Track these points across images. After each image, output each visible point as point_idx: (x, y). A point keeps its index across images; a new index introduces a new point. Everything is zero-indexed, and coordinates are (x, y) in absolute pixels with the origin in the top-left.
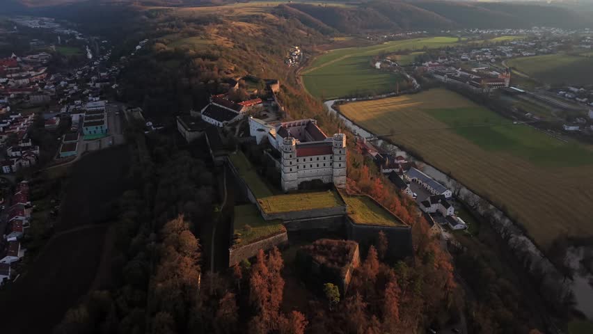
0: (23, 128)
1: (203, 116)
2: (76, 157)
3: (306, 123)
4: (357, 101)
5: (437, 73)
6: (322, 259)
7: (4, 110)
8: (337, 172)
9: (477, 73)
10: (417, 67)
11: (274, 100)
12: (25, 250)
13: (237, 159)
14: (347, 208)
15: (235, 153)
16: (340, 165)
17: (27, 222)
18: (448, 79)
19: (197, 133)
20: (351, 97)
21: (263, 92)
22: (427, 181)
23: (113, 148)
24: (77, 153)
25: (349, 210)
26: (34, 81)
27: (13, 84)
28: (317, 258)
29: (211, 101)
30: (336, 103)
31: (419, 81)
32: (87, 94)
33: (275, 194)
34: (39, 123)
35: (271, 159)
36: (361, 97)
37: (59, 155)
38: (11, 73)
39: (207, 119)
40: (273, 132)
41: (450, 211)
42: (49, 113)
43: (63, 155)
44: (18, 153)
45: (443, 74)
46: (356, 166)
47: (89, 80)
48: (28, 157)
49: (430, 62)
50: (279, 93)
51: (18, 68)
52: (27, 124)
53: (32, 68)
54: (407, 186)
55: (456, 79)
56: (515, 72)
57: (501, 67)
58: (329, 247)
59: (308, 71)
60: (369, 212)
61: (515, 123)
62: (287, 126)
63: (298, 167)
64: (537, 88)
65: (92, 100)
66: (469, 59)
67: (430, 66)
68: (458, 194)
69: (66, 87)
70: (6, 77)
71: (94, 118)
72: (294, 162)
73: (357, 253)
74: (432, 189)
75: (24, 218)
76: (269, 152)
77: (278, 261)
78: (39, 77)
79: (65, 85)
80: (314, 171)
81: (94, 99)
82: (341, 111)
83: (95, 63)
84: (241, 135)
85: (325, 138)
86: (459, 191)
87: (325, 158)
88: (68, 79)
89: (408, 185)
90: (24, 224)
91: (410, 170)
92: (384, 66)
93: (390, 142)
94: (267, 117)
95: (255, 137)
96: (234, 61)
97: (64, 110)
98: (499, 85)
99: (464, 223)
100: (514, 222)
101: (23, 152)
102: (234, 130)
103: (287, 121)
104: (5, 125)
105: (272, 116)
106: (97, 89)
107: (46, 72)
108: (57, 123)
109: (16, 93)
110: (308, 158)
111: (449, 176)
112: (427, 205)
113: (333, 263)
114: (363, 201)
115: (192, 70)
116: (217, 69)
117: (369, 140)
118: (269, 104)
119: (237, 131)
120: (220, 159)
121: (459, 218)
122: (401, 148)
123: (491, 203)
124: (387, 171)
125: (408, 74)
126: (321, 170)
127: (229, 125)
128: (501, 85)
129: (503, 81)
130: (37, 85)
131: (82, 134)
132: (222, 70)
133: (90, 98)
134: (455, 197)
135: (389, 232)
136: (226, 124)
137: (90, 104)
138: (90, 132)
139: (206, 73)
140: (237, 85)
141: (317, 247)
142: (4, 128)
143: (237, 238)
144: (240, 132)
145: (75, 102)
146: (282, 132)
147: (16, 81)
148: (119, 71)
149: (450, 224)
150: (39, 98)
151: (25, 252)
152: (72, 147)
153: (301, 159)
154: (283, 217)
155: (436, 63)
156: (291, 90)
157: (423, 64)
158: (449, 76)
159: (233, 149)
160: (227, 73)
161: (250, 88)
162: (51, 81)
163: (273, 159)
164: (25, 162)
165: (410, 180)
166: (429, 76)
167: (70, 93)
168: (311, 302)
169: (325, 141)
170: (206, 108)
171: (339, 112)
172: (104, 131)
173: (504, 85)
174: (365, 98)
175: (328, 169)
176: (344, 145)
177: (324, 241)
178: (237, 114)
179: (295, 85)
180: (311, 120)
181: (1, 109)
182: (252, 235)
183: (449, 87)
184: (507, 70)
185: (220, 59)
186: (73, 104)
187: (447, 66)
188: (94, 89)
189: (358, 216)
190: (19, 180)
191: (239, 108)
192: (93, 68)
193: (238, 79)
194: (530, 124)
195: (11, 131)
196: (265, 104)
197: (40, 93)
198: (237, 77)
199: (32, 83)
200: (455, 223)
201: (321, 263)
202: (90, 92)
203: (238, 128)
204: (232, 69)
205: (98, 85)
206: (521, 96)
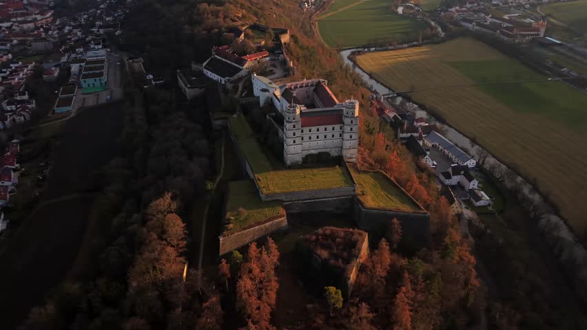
0: (22, 79)
1: (205, 70)
2: (70, 113)
3: (315, 84)
4: (375, 51)
5: (465, 20)
6: (324, 254)
7: (5, 57)
8: (347, 144)
9: (510, 20)
10: (442, 13)
11: (282, 53)
12: (8, 221)
13: (237, 122)
14: (356, 188)
15: (235, 116)
16: (351, 137)
17: (13, 187)
18: (477, 28)
19: (197, 89)
20: (369, 47)
21: (271, 43)
22: (449, 148)
23: (110, 104)
24: (72, 109)
25: (358, 191)
26: (39, 26)
27: (17, 29)
28: (319, 252)
29: (214, 53)
30: (353, 53)
31: (444, 29)
32: (90, 42)
33: (275, 169)
34: (38, 73)
35: (274, 125)
36: (381, 46)
37: (54, 111)
38: (16, 17)
39: (209, 74)
40: (278, 93)
41: (474, 184)
42: (49, 62)
43: (58, 110)
44: (13, 107)
45: (470, 21)
46: (370, 132)
47: (93, 26)
48: (22, 113)
49: (458, 8)
50: (289, 44)
51: (25, 11)
52: (26, 74)
53: (38, 12)
54: (426, 154)
55: (485, 26)
56: (552, 20)
57: (535, 14)
58: (332, 237)
59: (324, 16)
60: (382, 193)
61: (550, 79)
62: (293, 87)
63: (302, 139)
64: (576, 39)
65: (94, 48)
66: (501, 4)
67: (457, 11)
68: (483, 163)
69: (70, 31)
70: (11, 21)
71: (93, 70)
72: (298, 133)
73: (365, 245)
74: (453, 157)
75: (10, 183)
76: (272, 117)
77: (272, 256)
78: (44, 21)
79: (69, 30)
80: (321, 143)
81: (96, 47)
82: (358, 63)
83: (102, 6)
84: (243, 95)
85: (335, 104)
86: (484, 161)
87: (333, 129)
88: (73, 24)
89: (428, 153)
90: (9, 190)
91: (430, 135)
92: (406, 11)
93: (409, 100)
94: (274, 73)
95: (259, 97)
96: (242, 6)
97: (64, 59)
98: (533, 35)
99: (488, 198)
100: (545, 198)
101: (18, 106)
102: (236, 88)
103: (294, 81)
104: (3, 75)
105: (279, 72)
106: (100, 35)
107: (52, 15)
108: (56, 74)
109: (20, 39)
110: (314, 129)
111: (474, 141)
112: (448, 176)
113: (337, 259)
114: (375, 179)
115: (196, 17)
116: (222, 16)
117: (387, 96)
118: (277, 58)
119: (240, 89)
120: (219, 122)
121: (482, 192)
122: (422, 107)
123: (519, 174)
124: (405, 135)
125: (433, 20)
126: (329, 142)
127: (231, 82)
128: (535, 35)
129: (538, 31)
130: (42, 30)
131: (80, 87)
132: (227, 17)
133: (92, 46)
134: (479, 167)
135: (404, 219)
136: (229, 80)
137: (90, 53)
138: (89, 85)
139: (211, 20)
140: (243, 35)
141: (320, 237)
142: (3, 78)
143: (229, 223)
144: (243, 92)
145: (77, 50)
146: (287, 94)
147: (20, 26)
148: (124, 15)
149: (472, 199)
150: (40, 46)
151: (8, 224)
152: (67, 102)
153: (306, 130)
154: (283, 198)
155: (464, 9)
156: (303, 40)
157: (450, 10)
158: (478, 24)
159: (233, 112)
160: (233, 21)
161: (257, 38)
162: (56, 26)
163: (276, 125)
164: (18, 117)
165: (430, 145)
166: (456, 24)
167: (73, 39)
168: (309, 306)
169: (335, 108)
170: (208, 61)
171: (355, 64)
172: (104, 84)
173: (538, 35)
174: (384, 48)
175: (337, 141)
176: (357, 114)
177: (328, 229)
178: (241, 70)
179: (309, 34)
180: (321, 80)
181: (2, 57)
182: (246, 219)
183: (478, 37)
184: (543, 18)
185: (227, 4)
186: (74, 52)
187: (475, 12)
188: (97, 36)
189: (369, 198)
190: (11, 138)
191: (242, 62)
192: (99, 11)
193: (244, 28)
194: (565, 80)
195: (10, 81)
196: (273, 57)
197: (44, 39)
198: (243, 25)
199: (37, 28)
200: (479, 198)
201: (323, 258)
202: (92, 39)
203: (241, 85)
204: (240, 15)
205: (101, 31)
206: (557, 48)
